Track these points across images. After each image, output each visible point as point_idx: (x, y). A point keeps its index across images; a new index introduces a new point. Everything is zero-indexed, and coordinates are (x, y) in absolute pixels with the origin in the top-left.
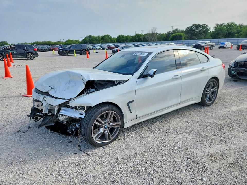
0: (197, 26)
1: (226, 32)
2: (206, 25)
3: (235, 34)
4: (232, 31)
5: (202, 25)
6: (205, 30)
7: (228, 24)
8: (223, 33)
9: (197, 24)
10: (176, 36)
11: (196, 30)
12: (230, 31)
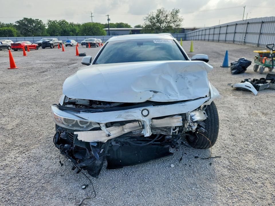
0: (30, 21)
1: (61, 29)
2: (39, 20)
3: (70, 33)
4: (67, 29)
5: (35, 20)
6: (39, 25)
7: (60, 21)
8: (58, 31)
9: (29, 18)
10: (5, 31)
11: (29, 25)
12: (64, 29)
